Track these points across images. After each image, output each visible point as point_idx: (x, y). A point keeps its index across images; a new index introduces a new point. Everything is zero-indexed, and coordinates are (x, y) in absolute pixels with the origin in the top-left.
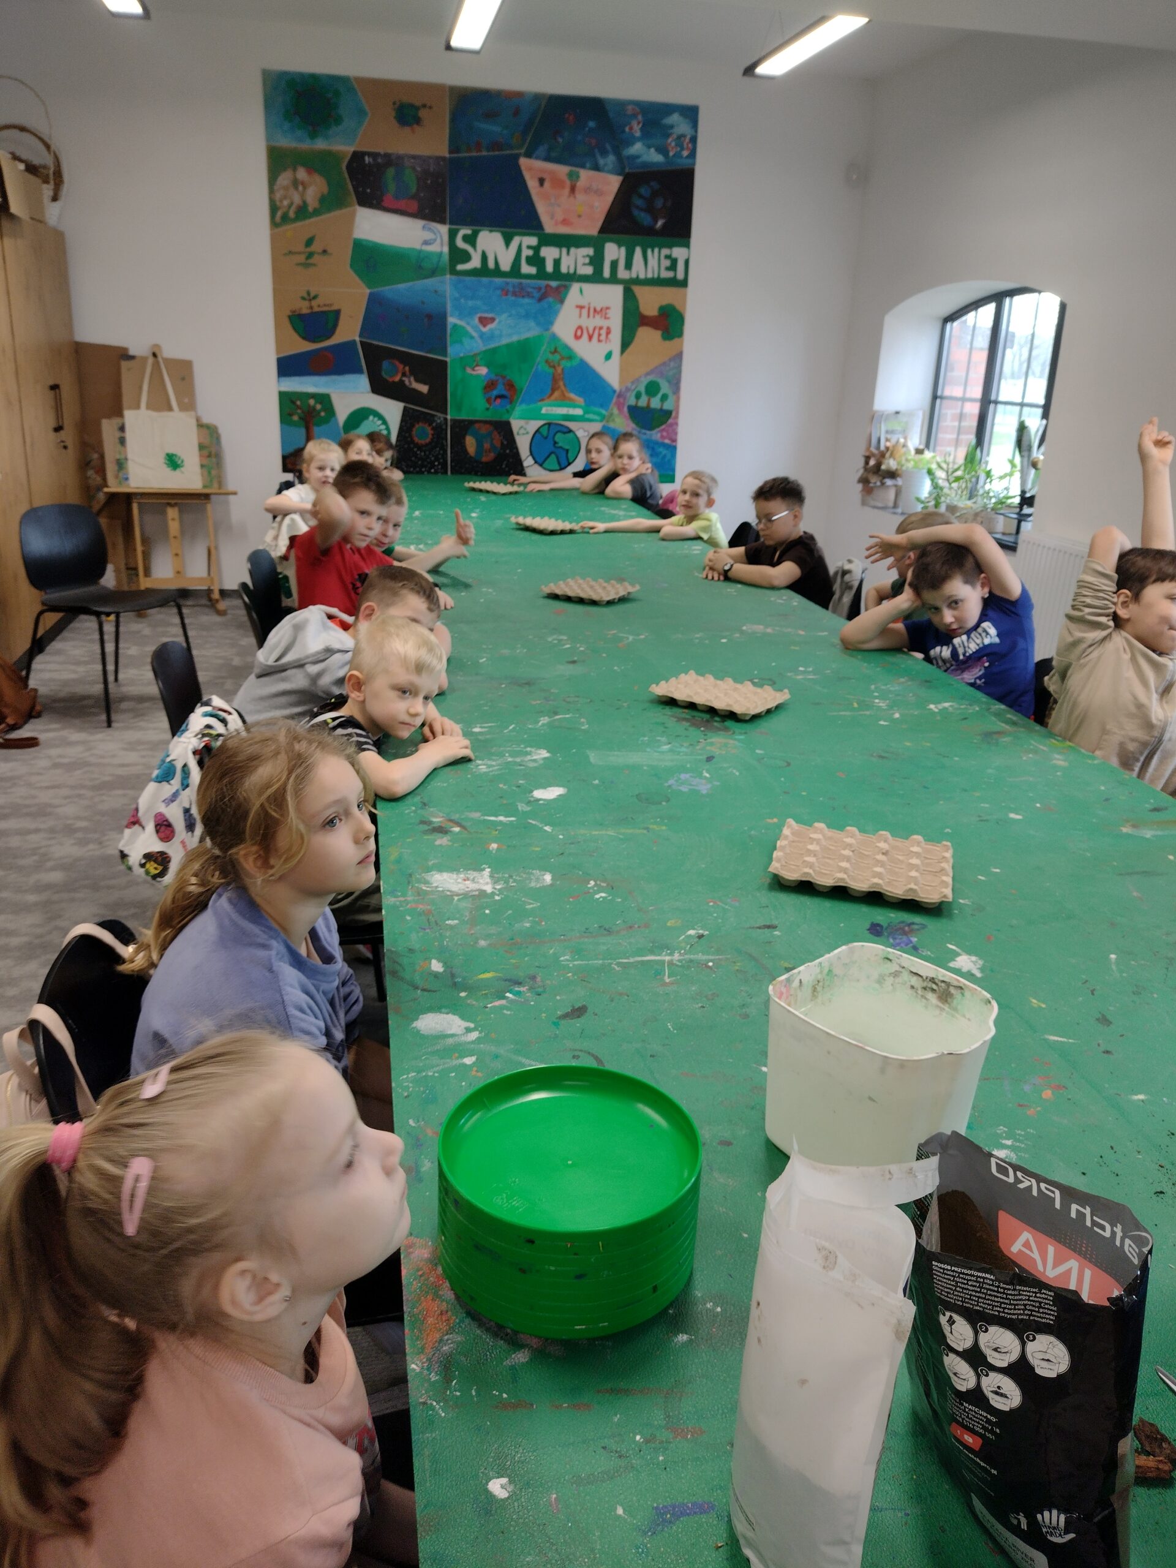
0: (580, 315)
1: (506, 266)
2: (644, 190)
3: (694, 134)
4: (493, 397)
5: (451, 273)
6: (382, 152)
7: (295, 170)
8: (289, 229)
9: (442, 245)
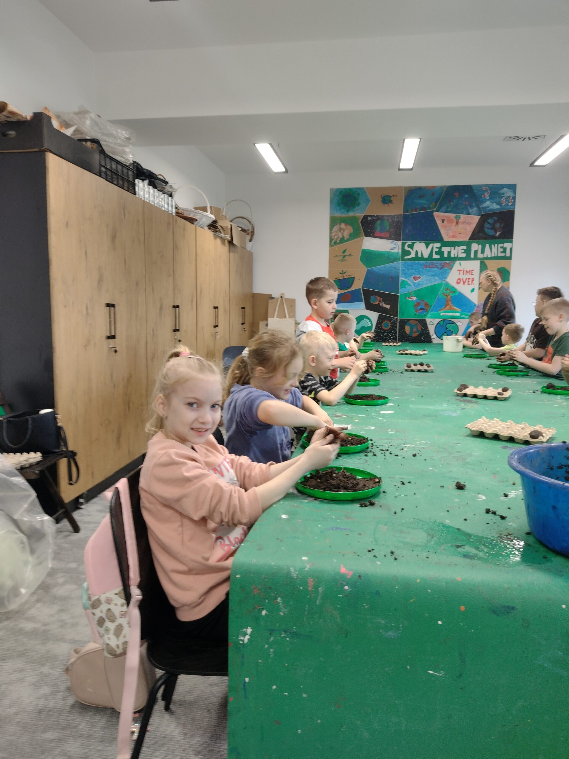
0: (459, 274)
1: (426, 256)
2: (490, 221)
3: (514, 195)
4: (418, 309)
5: (402, 260)
6: (375, 215)
7: (340, 224)
8: (336, 247)
9: (399, 249)
